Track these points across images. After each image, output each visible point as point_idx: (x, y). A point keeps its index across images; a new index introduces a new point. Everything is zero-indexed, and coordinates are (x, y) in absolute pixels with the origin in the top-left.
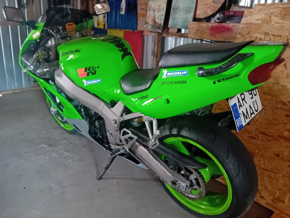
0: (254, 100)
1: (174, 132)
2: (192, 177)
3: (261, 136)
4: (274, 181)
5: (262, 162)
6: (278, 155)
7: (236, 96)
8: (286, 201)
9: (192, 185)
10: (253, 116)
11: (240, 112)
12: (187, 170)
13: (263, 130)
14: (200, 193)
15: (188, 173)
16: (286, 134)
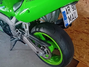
0: (74, 11)
1: (37, 30)
2: (45, 50)
3: (75, 32)
4: (80, 50)
5: (75, 42)
6: (82, 40)
7: (65, 7)
8: (84, 57)
9: (45, 53)
10: (74, 20)
11: (67, 16)
12: (43, 47)
13: (76, 29)
14: (49, 57)
15: (43, 48)
16: (85, 31)
